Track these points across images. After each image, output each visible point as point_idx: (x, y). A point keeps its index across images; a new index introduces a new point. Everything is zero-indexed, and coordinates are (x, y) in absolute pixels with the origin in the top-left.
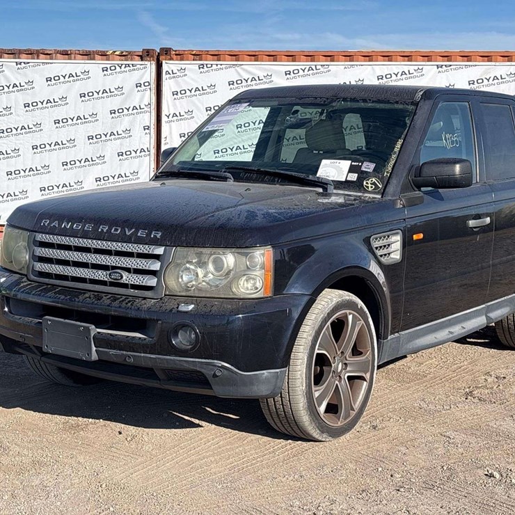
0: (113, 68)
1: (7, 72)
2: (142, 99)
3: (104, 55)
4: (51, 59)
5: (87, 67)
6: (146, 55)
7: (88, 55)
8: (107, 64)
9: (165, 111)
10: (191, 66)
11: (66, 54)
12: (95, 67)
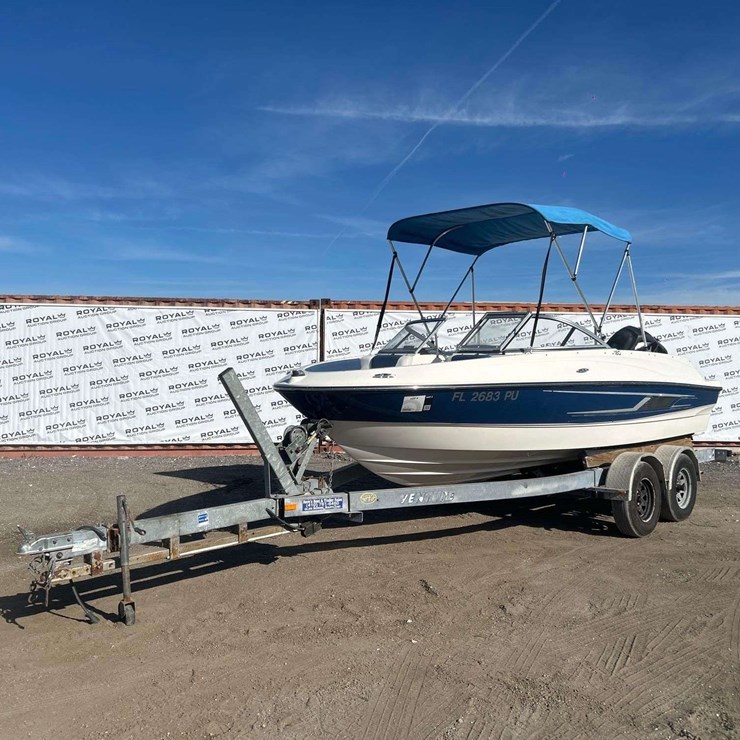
0: (286, 314)
1: (197, 318)
2: (310, 339)
3: (278, 304)
4: (234, 307)
5: (265, 314)
6: (313, 304)
7: (265, 304)
8: (282, 311)
9: (326, 348)
10: (348, 313)
11: (246, 303)
12: (271, 314)
